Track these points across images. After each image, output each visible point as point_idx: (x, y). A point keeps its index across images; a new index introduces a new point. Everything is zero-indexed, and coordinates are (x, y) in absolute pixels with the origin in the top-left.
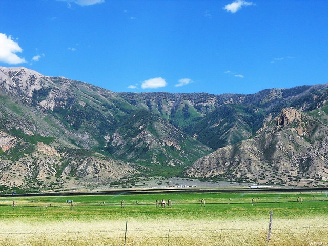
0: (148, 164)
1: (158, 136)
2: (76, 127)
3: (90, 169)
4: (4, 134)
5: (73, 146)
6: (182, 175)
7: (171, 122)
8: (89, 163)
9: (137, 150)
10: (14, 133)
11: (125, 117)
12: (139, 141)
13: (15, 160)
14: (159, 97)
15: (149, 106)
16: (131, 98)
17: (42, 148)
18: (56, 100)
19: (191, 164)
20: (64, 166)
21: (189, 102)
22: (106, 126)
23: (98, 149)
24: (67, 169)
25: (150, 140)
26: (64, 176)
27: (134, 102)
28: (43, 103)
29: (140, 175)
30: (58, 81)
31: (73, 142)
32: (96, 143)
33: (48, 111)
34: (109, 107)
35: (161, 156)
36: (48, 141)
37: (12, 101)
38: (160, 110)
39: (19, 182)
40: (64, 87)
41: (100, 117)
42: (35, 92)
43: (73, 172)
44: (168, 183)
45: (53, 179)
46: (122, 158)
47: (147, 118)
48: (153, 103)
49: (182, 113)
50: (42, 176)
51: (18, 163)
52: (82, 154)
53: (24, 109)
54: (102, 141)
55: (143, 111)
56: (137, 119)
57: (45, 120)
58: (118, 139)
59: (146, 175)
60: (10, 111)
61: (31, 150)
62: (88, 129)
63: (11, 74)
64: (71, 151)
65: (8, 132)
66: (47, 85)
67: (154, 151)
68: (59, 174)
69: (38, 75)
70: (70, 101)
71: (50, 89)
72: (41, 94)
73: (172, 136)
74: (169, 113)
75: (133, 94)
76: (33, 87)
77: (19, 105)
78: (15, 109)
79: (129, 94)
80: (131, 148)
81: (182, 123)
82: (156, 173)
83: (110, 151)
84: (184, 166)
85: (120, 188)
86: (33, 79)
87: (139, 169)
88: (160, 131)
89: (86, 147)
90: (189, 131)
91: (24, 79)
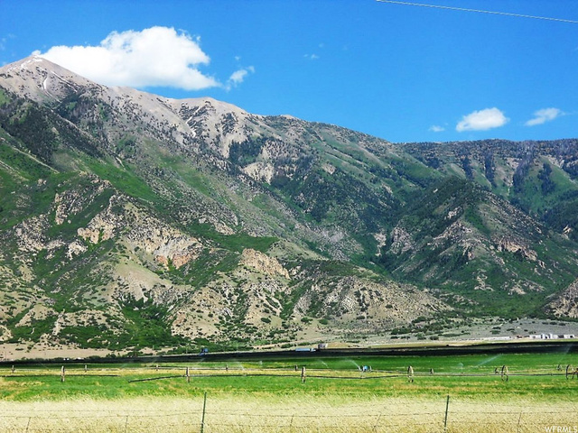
0: (468, 290)
1: (486, 232)
2: (317, 216)
3: (350, 302)
4: (177, 233)
5: (313, 255)
6: (542, 313)
7: (514, 202)
8: (346, 289)
9: (445, 261)
10: (196, 230)
11: (416, 195)
12: (448, 243)
13: (200, 283)
14: (490, 149)
15: (468, 169)
16: (431, 155)
17: (253, 260)
18: (277, 163)
19: (561, 289)
20: (296, 296)
21: (551, 160)
22: (378, 214)
23: (363, 260)
24: (303, 303)
25: (470, 240)
26: (297, 317)
27: (434, 163)
28: (250, 170)
29: (454, 314)
30: (279, 123)
31: (312, 247)
32: (358, 248)
33: (259, 184)
34: (383, 174)
35: (495, 274)
36: (263, 245)
37: (189, 166)
38: (490, 176)
39: (209, 330)
40: (291, 136)
41: (365, 196)
42: (234, 147)
43: (315, 307)
44: (512, 331)
45: (276, 322)
46: (413, 278)
47: (464, 195)
48: (474, 163)
49: (539, 184)
50: (254, 317)
51: (206, 291)
52: (331, 270)
53: (214, 182)
54: (369, 244)
55: (455, 180)
56: (441, 198)
57: (255, 203)
58: (403, 239)
59: (467, 314)
60: (186, 188)
61: (231, 264)
62: (342, 221)
63: (186, 112)
64: (306, 264)
65: (183, 229)
66: (256, 134)
67: (479, 263)
68: (287, 312)
69: (240, 114)
70: (304, 163)
71: (263, 140)
72: (248, 150)
73: (520, 232)
74: (510, 183)
75: (431, 146)
76: (230, 138)
77: (204, 175)
78: (196, 182)
79: (423, 147)
80: (431, 258)
81: (539, 203)
82: (486, 309)
83: (387, 265)
84: (545, 294)
85: (412, 342)
86: (229, 122)
87: (450, 301)
88: (492, 223)
89: (338, 256)
90: (553, 221)
91: (212, 122)
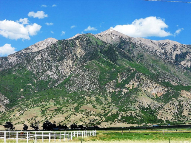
4: (158, 85)
10: (165, 84)
13: (166, 102)
17: (185, 94)
28: (183, 63)
36: (188, 89)
37: (162, 63)
39: (170, 117)
42: (177, 56)
50: (185, 113)
51: (168, 104)
53: (170, 68)
57: (185, 74)
60: (160, 70)
61: (177, 95)
63: (160, 45)
65: (160, 84)
66: (184, 51)
69: (179, 44)
71: (187, 53)
72: (181, 57)
76: (175, 53)
77: (167, 65)
78: (164, 68)
86: (175, 47)
91: (169, 48)
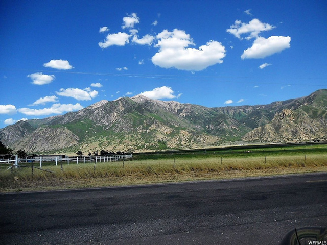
0: (225, 136)
1: (228, 125)
2: (195, 123)
3: (202, 139)
4: (168, 127)
5: (194, 131)
6: (240, 140)
7: (233, 118)
8: (201, 137)
9: (220, 130)
10: (171, 126)
11: (214, 118)
12: (221, 127)
13: (172, 137)
14: (228, 108)
15: (224, 112)
16: (216, 109)
17: (183, 132)
18: (186, 113)
19: (244, 135)
20: (191, 139)
21: (240, 110)
22: (207, 122)
23: (204, 131)
24: (192, 140)
25: (225, 126)
26: (191, 143)
27: (217, 111)
28: (181, 114)
29: (222, 141)
30: (186, 105)
31: (194, 129)
32: (203, 129)
33: (183, 117)
34: (207, 114)
35: (230, 133)
36: (184, 129)
37: (169, 114)
38: (228, 113)
39: (174, 146)
40: (189, 107)
41: (204, 119)
42: (178, 110)
43: (195, 141)
44: (234, 144)
45: (187, 144)
46: (214, 134)
47: (223, 117)
48: (225, 111)
49: (238, 114)
50: (183, 143)
51: (173, 138)
52: (198, 133)
53: (174, 117)
54: (205, 128)
55: (221, 115)
56: (219, 118)
57: (182, 121)
58: (212, 127)
59: (224, 141)
60: (169, 118)
61: (178, 133)
62: (200, 124)
63: (168, 104)
64: (193, 132)
65: (169, 126)
66: (182, 107)
67: (227, 131)
68: (189, 142)
69: (179, 103)
70: (192, 112)
71: (183, 108)
72: (180, 110)
73: (234, 124)
74: (232, 115)
75: (217, 108)
76: (177, 108)
77: (172, 116)
78: (171, 117)
79: (215, 108)
80: (217, 130)
81: (239, 118)
82: (229, 140)
83: (209, 132)
84: (240, 137)
85: (214, 147)
86: (177, 105)
87: (222, 139)
88: (229, 123)
89: (199, 130)
90: (241, 122)
91: (173, 105)
